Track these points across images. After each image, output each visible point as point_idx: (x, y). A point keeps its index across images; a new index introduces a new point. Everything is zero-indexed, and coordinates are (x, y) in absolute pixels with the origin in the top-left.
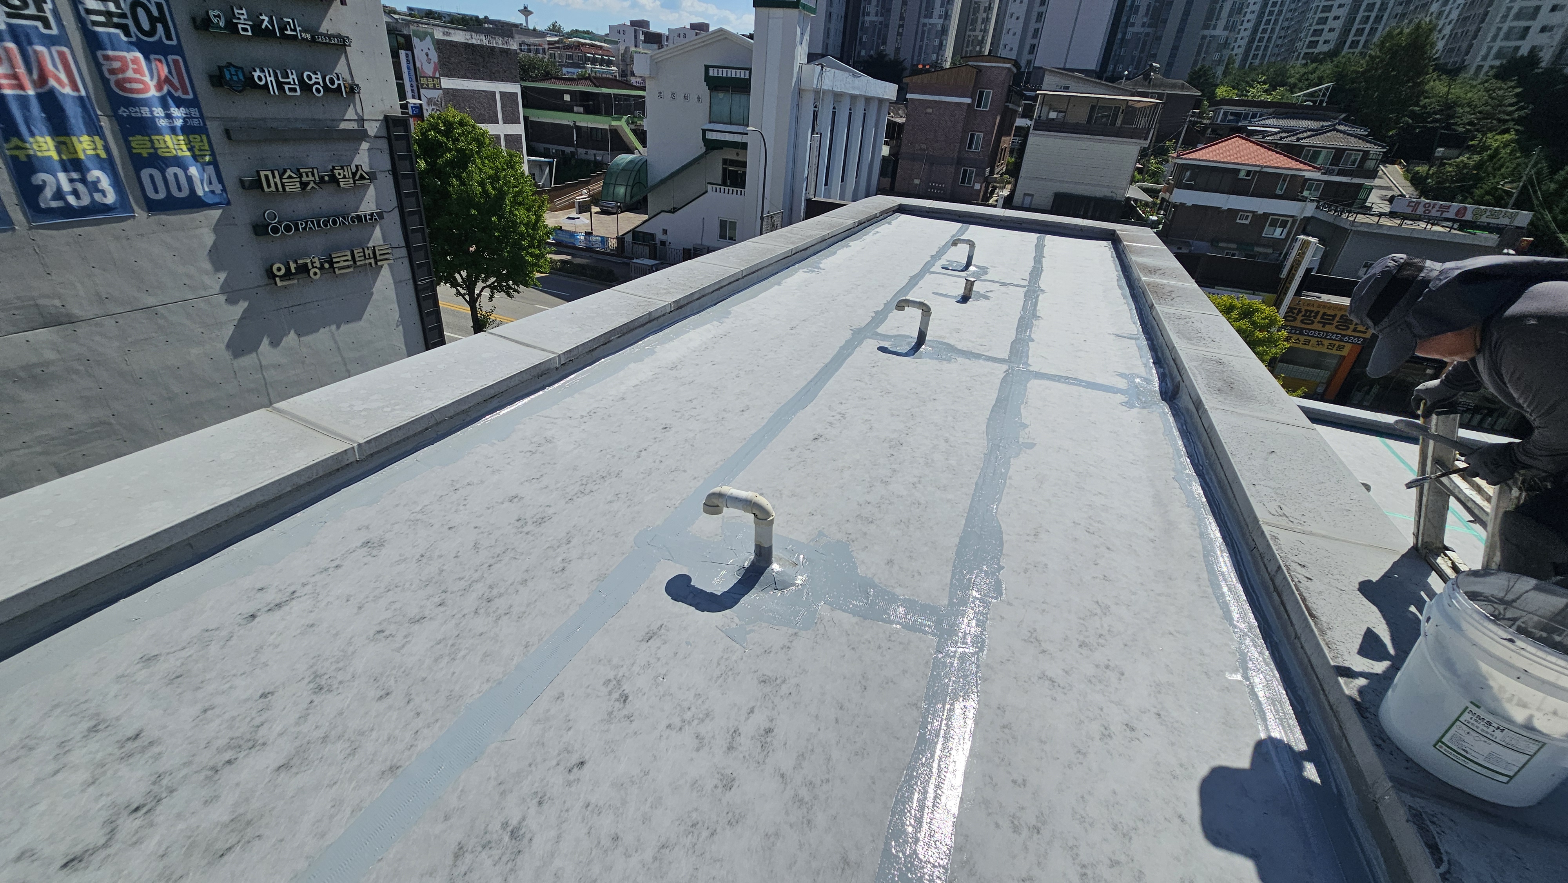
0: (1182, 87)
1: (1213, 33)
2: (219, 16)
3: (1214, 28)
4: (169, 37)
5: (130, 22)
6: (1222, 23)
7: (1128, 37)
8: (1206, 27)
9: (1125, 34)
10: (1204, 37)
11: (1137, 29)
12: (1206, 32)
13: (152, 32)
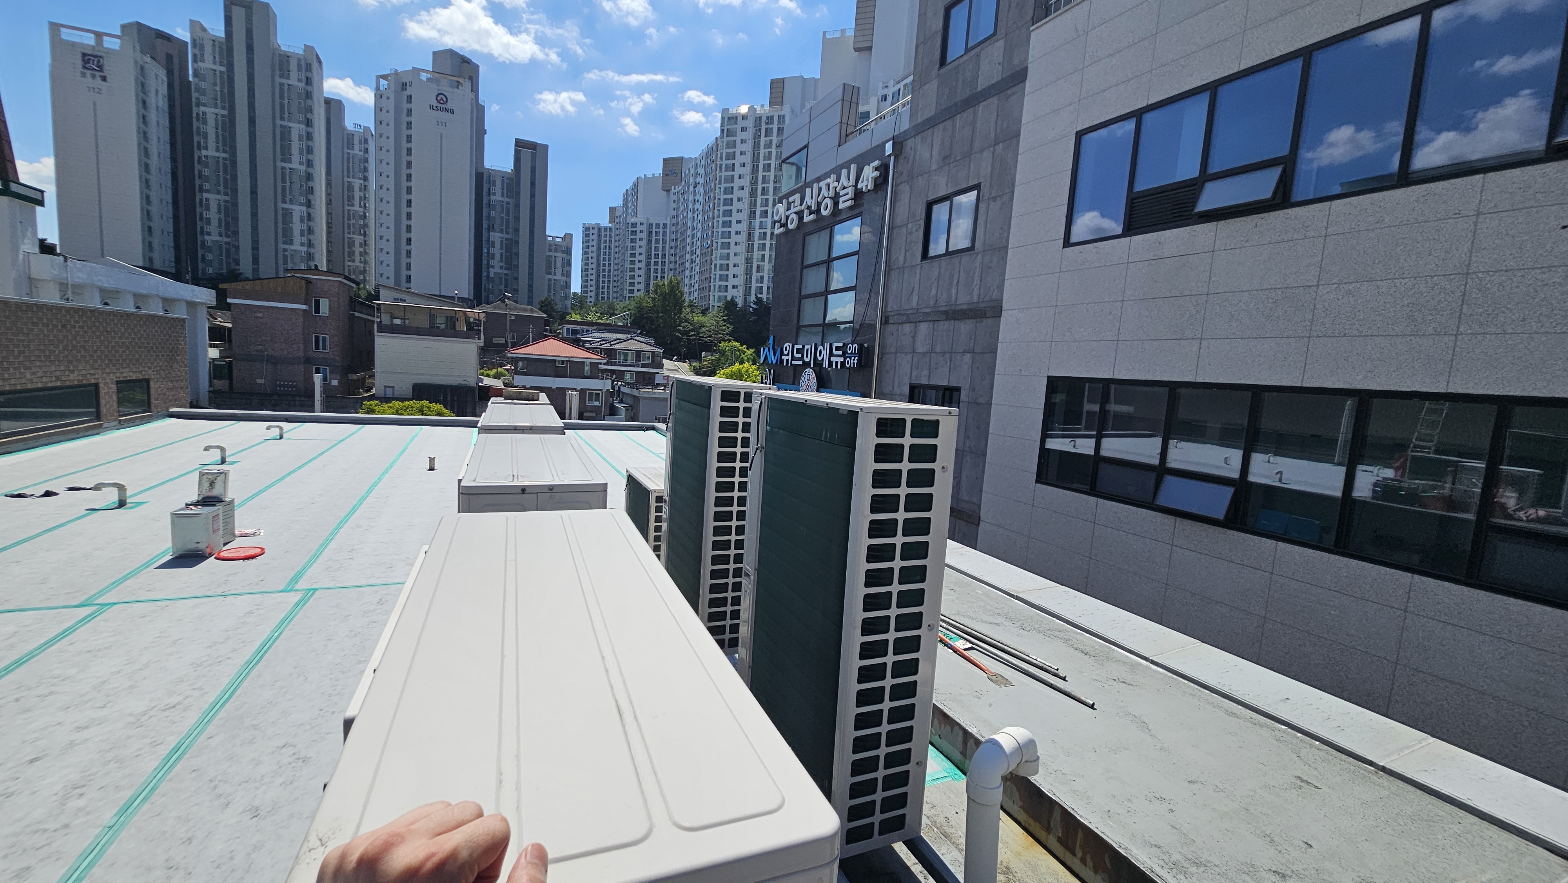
0: (532, 311)
7: (492, 275)
9: (488, 272)
10: (550, 280)
11: (497, 270)
12: (549, 277)
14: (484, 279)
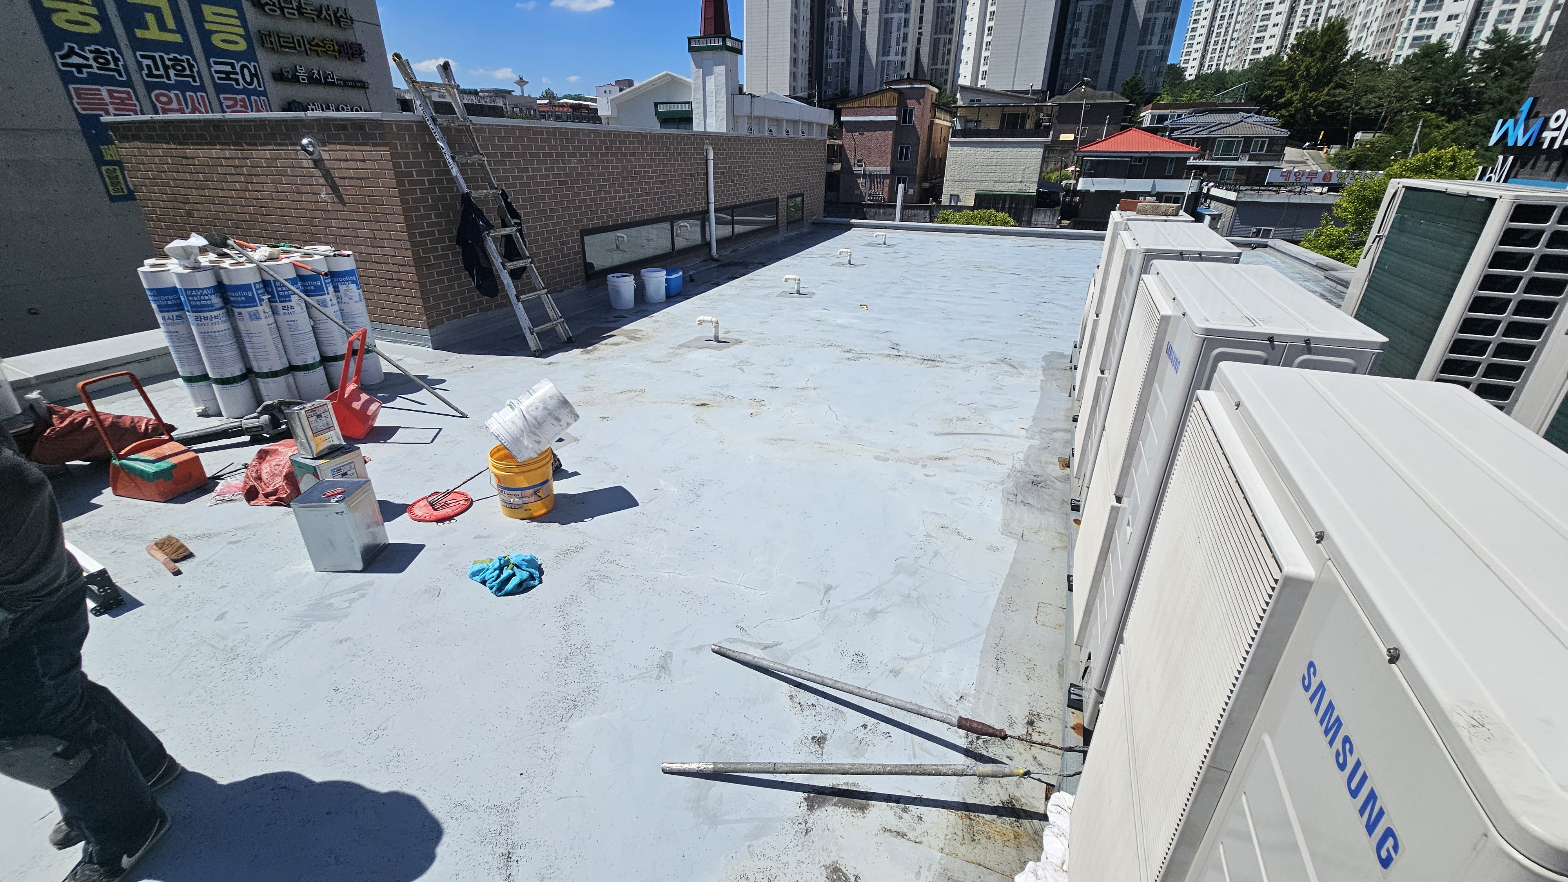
0: (1112, 97)
1: (1151, 48)
2: (288, 72)
3: (1150, 44)
4: (260, 86)
5: (240, 77)
6: (1156, 39)
7: (1071, 57)
8: (1142, 43)
9: (1068, 54)
10: (1141, 52)
11: (1079, 50)
12: (1143, 48)
13: (251, 84)
14: (1062, 62)
